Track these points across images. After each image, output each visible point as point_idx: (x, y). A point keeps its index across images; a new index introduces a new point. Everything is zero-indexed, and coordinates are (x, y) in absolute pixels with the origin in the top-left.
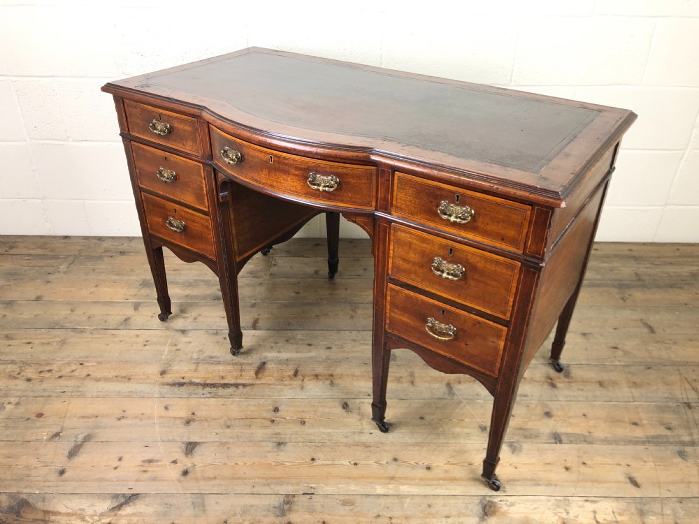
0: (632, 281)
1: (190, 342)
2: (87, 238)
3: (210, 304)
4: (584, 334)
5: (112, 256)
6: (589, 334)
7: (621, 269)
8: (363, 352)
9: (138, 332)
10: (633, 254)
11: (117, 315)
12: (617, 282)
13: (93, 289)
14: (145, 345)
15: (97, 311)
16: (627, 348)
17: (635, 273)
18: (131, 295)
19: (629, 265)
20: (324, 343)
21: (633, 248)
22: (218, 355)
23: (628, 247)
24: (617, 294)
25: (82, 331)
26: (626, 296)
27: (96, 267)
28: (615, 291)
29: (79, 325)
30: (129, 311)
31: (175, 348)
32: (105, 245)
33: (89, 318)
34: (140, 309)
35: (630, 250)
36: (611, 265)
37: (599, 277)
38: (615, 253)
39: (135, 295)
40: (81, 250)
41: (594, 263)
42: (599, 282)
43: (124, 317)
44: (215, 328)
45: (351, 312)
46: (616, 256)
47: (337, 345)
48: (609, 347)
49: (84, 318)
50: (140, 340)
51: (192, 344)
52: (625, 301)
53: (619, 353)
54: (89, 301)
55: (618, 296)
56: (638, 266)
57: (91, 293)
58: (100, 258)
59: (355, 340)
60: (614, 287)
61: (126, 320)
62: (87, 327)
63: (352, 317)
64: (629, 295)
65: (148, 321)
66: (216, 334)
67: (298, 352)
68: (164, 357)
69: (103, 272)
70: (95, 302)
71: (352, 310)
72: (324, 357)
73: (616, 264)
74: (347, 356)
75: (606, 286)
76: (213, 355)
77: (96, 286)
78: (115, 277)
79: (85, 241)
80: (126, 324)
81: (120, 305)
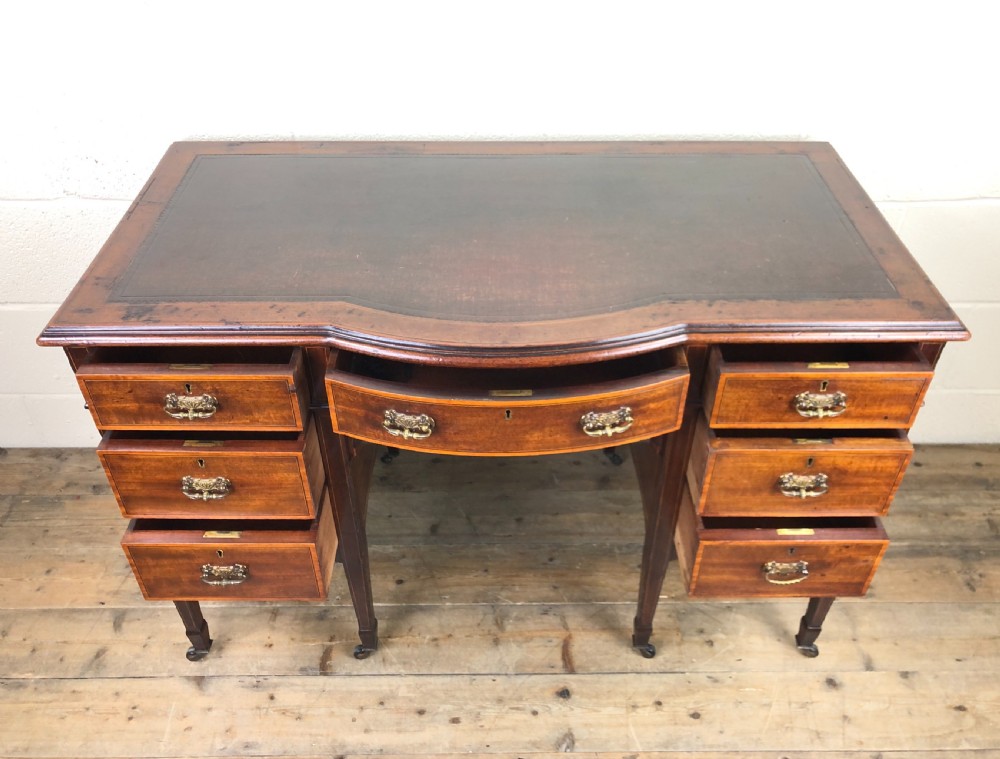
0: (984, 539)
1: (210, 709)
2: (35, 453)
3: (246, 612)
4: (905, 675)
5: (78, 497)
6: (914, 673)
7: (963, 510)
8: (514, 729)
9: (120, 685)
10: (984, 473)
11: (83, 643)
12: (958, 543)
13: (43, 579)
14: (130, 719)
15: (48, 633)
16: (981, 707)
17: (989, 521)
18: (108, 594)
19: (976, 501)
20: (449, 707)
21: (984, 458)
22: (260, 741)
23: (971, 458)
24: (959, 572)
25: (20, 685)
26: (976, 577)
27: (51, 523)
28: (953, 565)
29: (15, 670)
30: (104, 633)
31: (185, 723)
32: (70, 468)
33: (34, 650)
34: (124, 625)
35: (979, 465)
36: (944, 501)
37: (925, 531)
38: (953, 472)
39: (116, 593)
40: (24, 482)
41: (915, 498)
42: (927, 544)
43: (96, 648)
44: (254, 671)
45: (494, 629)
46: (954, 479)
47: (470, 712)
48: (950, 707)
49: (26, 653)
50: (122, 705)
51: (214, 713)
52: (973, 589)
53: (969, 720)
54: (35, 608)
55: (960, 578)
56: (994, 502)
57: (38, 590)
58: (56, 502)
59: (500, 701)
60: (954, 555)
61: (98, 656)
62: (29, 675)
63: (496, 642)
64: (981, 575)
65: (138, 656)
66: (257, 686)
67: (399, 731)
68: (162, 748)
69: (62, 537)
70: (45, 611)
71: (497, 624)
72: (447, 745)
73: (953, 499)
74: (488, 740)
75: (939, 554)
76: (251, 739)
77: (48, 572)
78: (82, 549)
79: (32, 460)
80: (98, 665)
81: (91, 616)
